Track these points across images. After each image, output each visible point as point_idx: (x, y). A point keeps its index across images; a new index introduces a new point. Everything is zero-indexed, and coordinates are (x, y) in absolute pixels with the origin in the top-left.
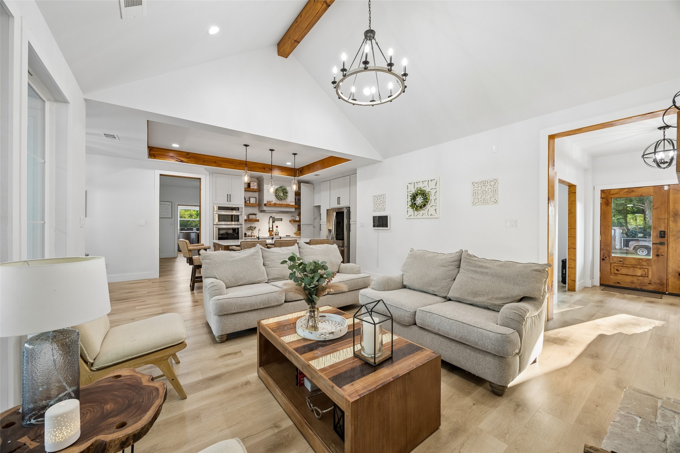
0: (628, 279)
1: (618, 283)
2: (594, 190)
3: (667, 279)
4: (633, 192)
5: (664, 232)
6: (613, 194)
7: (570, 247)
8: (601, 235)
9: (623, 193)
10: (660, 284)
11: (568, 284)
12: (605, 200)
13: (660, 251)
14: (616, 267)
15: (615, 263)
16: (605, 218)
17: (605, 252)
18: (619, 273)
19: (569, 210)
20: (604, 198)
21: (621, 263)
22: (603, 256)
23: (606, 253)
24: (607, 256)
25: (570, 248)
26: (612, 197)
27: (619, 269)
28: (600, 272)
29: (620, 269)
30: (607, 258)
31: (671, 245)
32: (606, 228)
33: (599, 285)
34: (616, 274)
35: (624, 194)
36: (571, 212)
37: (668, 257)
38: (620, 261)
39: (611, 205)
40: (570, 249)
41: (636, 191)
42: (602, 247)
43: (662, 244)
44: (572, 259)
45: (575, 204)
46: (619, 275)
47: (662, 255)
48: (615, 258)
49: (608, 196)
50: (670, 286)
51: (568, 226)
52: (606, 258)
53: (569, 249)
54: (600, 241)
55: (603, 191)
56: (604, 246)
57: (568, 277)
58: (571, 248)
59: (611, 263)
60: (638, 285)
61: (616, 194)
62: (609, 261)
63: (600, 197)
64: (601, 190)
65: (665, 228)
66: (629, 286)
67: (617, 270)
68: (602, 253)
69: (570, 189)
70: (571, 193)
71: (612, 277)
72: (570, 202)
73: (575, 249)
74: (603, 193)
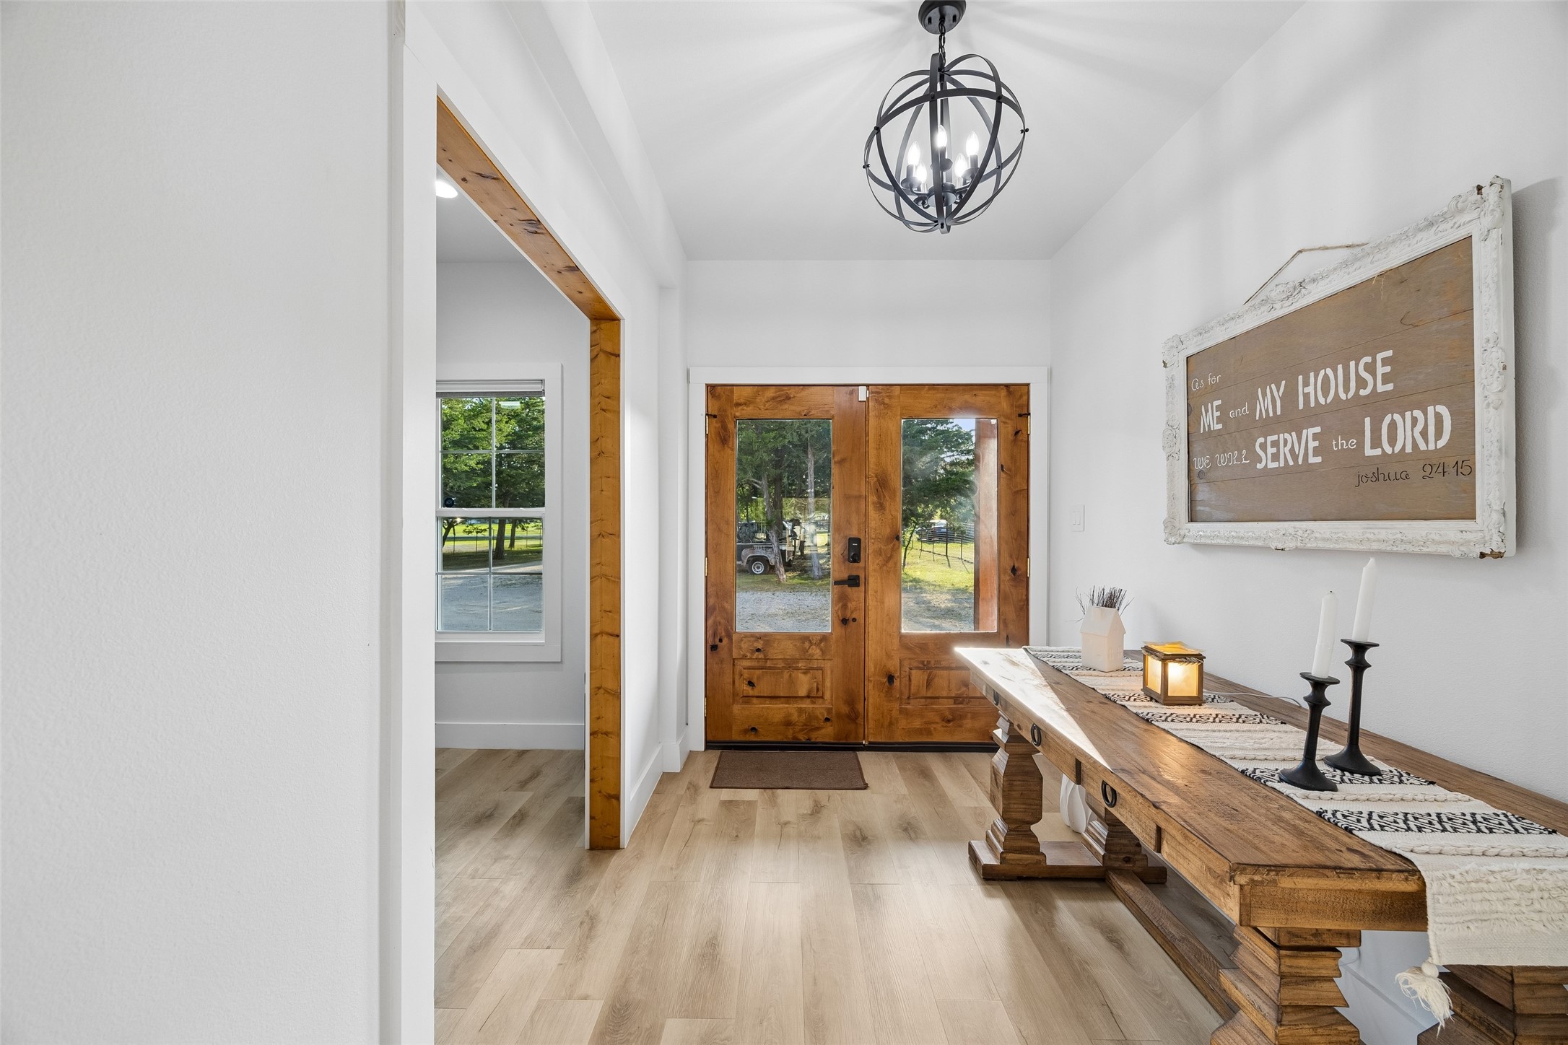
0: (777, 711)
1: (754, 729)
2: (688, 382)
3: (865, 699)
4: (789, 402)
5: (858, 541)
6: (738, 405)
7: (596, 631)
8: (707, 556)
9: (763, 400)
10: (848, 717)
11: (592, 818)
12: (717, 425)
13: (849, 605)
14: (746, 674)
15: (744, 657)
16: (717, 493)
17: (718, 618)
18: (755, 692)
19: (594, 442)
20: (715, 416)
21: (761, 655)
22: (715, 634)
23: (722, 621)
24: (723, 634)
25: (596, 635)
26: (737, 414)
27: (754, 681)
28: (706, 696)
29: (759, 678)
30: (725, 640)
31: (873, 583)
32: (720, 530)
33: (702, 748)
34: (747, 698)
35: (767, 405)
36: (601, 454)
37: (867, 624)
38: (758, 650)
39: (733, 444)
40: (599, 637)
41: (794, 397)
42: (711, 601)
43: (853, 581)
44: (606, 691)
45: (617, 413)
46: (755, 700)
47: (854, 620)
48: (745, 640)
49: (725, 411)
50: (870, 721)
51: (591, 523)
52: (721, 640)
53: (594, 636)
54: (706, 577)
55: (712, 390)
56: (717, 596)
57: (592, 781)
58: (601, 633)
59: (734, 659)
60: (802, 730)
61: (745, 404)
62: (730, 651)
63: (704, 412)
64: (707, 386)
65: (859, 530)
66: (779, 738)
67: (751, 684)
68: (710, 622)
69: (597, 335)
70: (602, 357)
71: (737, 709)
72: (597, 400)
73: (617, 639)
74: (714, 396)
